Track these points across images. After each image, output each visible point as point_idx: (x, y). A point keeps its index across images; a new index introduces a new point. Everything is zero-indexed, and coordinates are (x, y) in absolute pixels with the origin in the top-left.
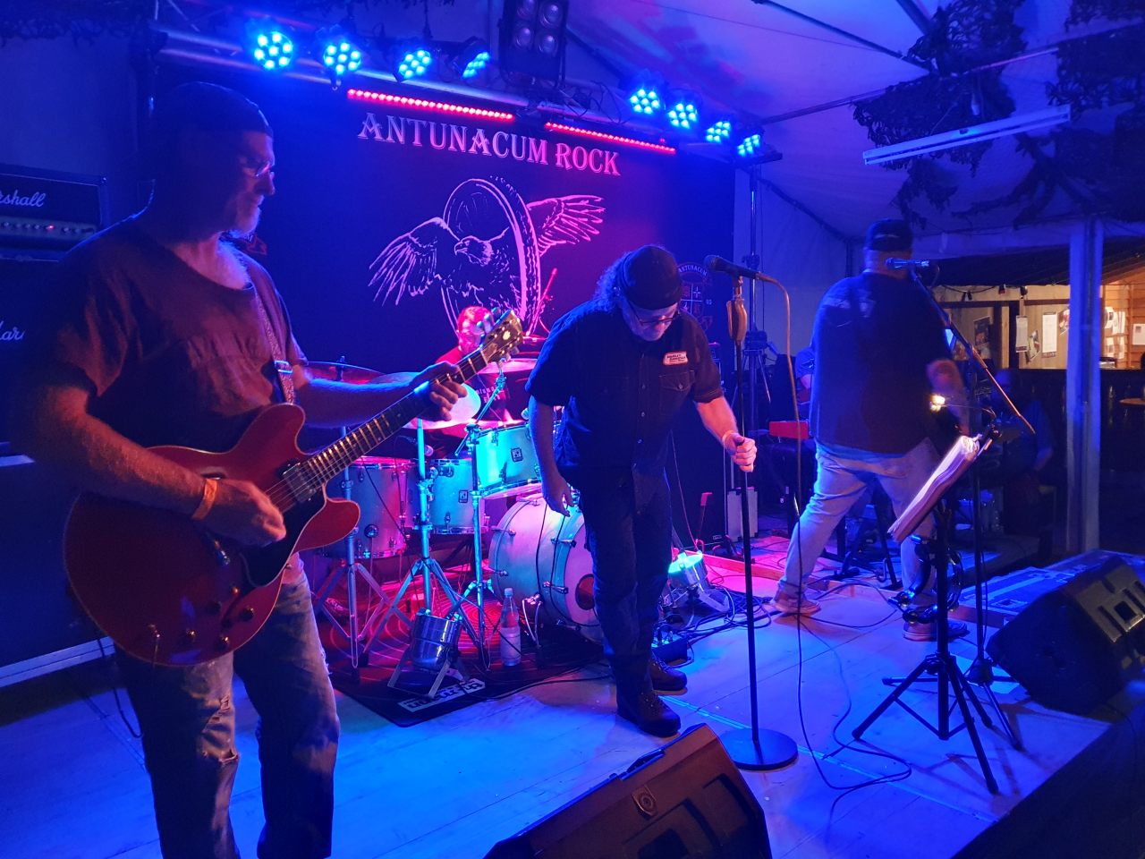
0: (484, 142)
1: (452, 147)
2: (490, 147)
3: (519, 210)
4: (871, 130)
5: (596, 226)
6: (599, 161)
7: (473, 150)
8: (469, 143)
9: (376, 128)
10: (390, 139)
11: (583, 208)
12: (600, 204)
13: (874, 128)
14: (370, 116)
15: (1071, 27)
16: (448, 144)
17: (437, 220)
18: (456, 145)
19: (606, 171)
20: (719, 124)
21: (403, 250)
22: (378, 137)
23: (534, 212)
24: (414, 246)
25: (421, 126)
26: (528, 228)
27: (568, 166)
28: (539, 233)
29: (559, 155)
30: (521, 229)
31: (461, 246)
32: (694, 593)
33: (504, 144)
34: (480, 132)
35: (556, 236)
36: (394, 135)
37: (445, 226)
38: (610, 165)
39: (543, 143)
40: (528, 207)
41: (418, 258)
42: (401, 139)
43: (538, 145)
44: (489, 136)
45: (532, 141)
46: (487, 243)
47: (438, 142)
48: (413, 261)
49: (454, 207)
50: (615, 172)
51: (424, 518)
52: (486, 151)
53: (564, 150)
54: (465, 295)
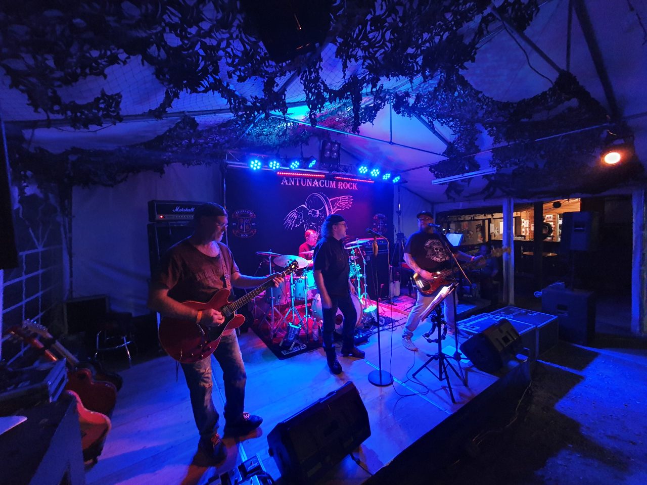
0: (317, 183)
1: (308, 185)
2: (319, 184)
3: (327, 201)
4: (434, 174)
5: (351, 204)
6: (351, 186)
7: (314, 185)
8: (312, 184)
9: (286, 181)
10: (290, 184)
11: (346, 199)
12: (351, 198)
13: (436, 173)
14: (285, 178)
15: (494, 145)
16: (306, 184)
17: (303, 205)
18: (309, 185)
19: (354, 189)
20: (387, 174)
21: (294, 214)
22: (287, 184)
23: (331, 201)
24: (296, 213)
25: (299, 180)
26: (330, 206)
27: (342, 188)
28: (333, 207)
29: (339, 185)
30: (328, 206)
31: (310, 212)
32: (373, 319)
33: (323, 183)
34: (316, 180)
35: (338, 208)
36: (291, 183)
37: (305, 207)
38: (355, 187)
39: (334, 182)
40: (330, 200)
41: (298, 216)
42: (293, 184)
43: (333, 183)
44: (318, 181)
45: (331, 182)
46: (318, 211)
47: (304, 184)
48: (296, 217)
49: (308, 202)
50: (356, 189)
51: (292, 295)
52: (317, 186)
53: (340, 184)
54: (311, 226)
